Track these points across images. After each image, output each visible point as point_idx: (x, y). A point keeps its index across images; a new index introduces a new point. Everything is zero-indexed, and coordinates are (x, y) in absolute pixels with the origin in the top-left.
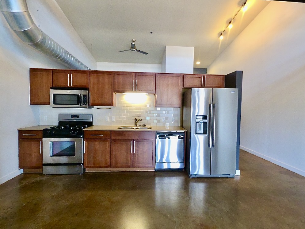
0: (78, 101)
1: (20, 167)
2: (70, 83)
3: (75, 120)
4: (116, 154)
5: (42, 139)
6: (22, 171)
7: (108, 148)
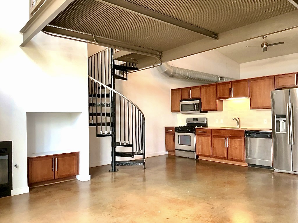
0: (194, 109)
1: (167, 150)
2: (190, 97)
3: (195, 122)
4: (215, 147)
5: (174, 133)
6: (167, 153)
7: (210, 142)
